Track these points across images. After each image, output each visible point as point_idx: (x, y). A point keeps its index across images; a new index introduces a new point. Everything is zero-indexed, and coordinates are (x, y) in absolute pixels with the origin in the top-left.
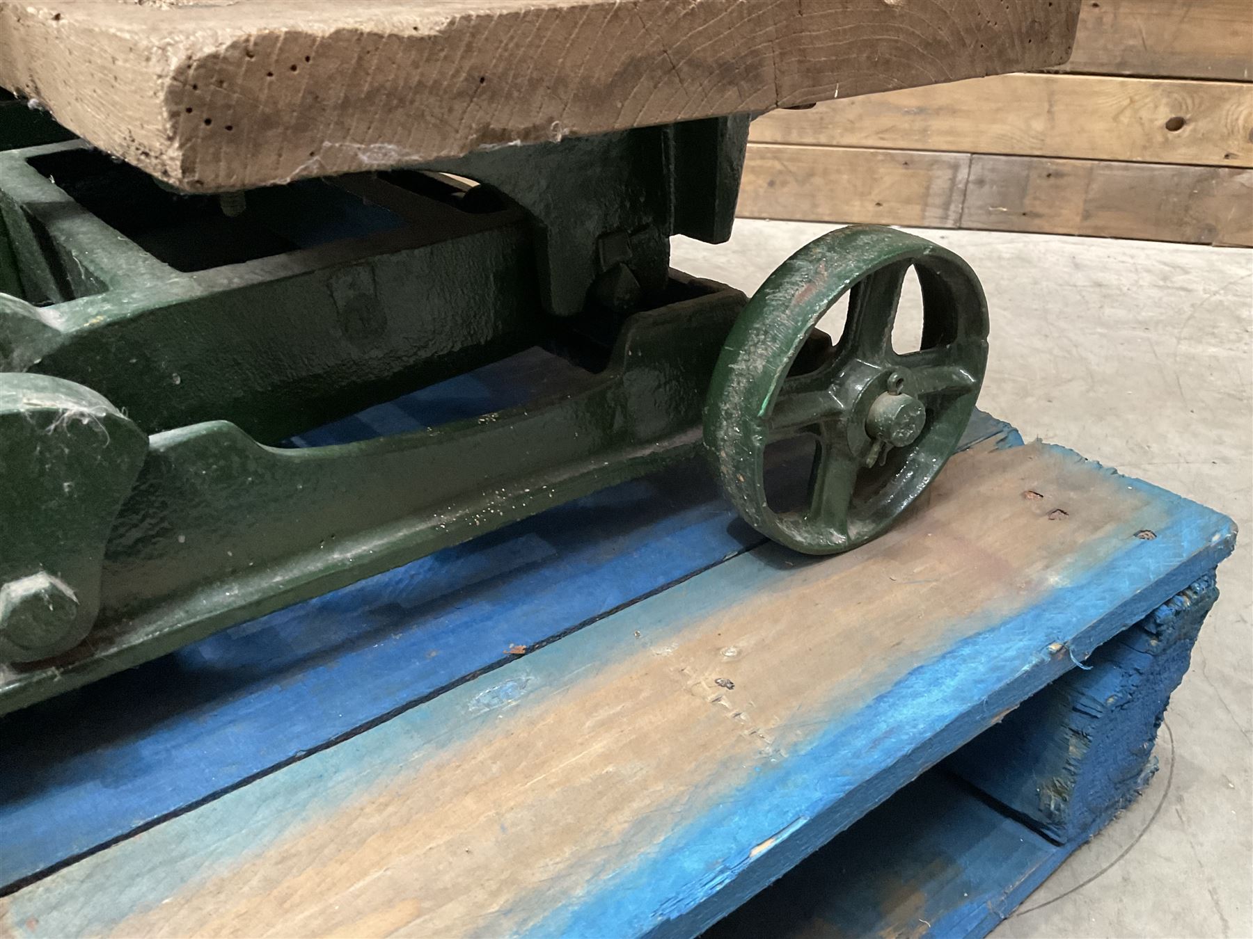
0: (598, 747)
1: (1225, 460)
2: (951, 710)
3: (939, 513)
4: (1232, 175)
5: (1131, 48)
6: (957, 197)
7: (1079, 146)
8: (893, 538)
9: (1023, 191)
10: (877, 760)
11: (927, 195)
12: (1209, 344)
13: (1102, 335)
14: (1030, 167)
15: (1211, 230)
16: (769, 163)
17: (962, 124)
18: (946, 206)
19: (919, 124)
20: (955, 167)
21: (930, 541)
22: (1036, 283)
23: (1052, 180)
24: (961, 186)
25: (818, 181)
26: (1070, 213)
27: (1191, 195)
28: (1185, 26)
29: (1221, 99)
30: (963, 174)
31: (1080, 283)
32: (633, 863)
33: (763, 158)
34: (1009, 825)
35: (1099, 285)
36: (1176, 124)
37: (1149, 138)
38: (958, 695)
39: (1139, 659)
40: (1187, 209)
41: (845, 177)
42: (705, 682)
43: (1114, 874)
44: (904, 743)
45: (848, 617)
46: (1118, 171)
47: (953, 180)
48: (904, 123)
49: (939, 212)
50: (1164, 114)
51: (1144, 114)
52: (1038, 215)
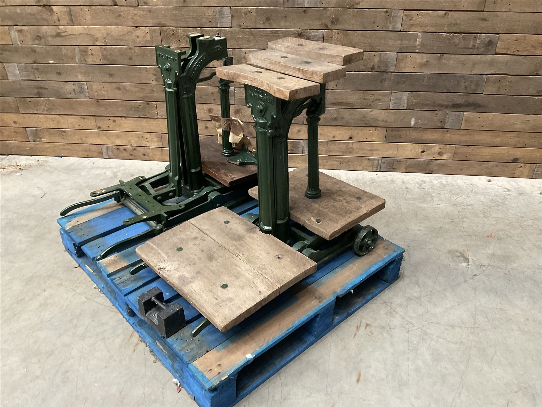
0: (348, 273)
1: (421, 230)
2: (375, 269)
3: (374, 250)
4: (435, 161)
5: (413, 138)
6: (379, 166)
7: (404, 156)
8: (370, 253)
9: (393, 165)
10: (370, 273)
11: (373, 165)
12: (425, 204)
13: (405, 202)
14: (394, 160)
15: (432, 171)
16: (340, 160)
17: (379, 152)
18: (377, 167)
19: (371, 152)
20: (379, 160)
21: (374, 253)
22: (394, 188)
23: (398, 162)
24: (380, 163)
25: (350, 163)
26: (403, 168)
27: (427, 165)
28: (423, 135)
29: (432, 147)
30: (380, 161)
31: (403, 188)
32: (353, 280)
33: (339, 159)
34: (383, 281)
35: (407, 188)
36: (423, 152)
37: (418, 154)
38: (376, 268)
39: (395, 263)
40: (427, 167)
41: (356, 162)
42: (355, 268)
43: (395, 286)
44: (372, 272)
45: (366, 261)
46: (412, 160)
47: (378, 162)
48: (368, 152)
49: (376, 168)
50: (421, 150)
51: (417, 150)
52: (396, 169)
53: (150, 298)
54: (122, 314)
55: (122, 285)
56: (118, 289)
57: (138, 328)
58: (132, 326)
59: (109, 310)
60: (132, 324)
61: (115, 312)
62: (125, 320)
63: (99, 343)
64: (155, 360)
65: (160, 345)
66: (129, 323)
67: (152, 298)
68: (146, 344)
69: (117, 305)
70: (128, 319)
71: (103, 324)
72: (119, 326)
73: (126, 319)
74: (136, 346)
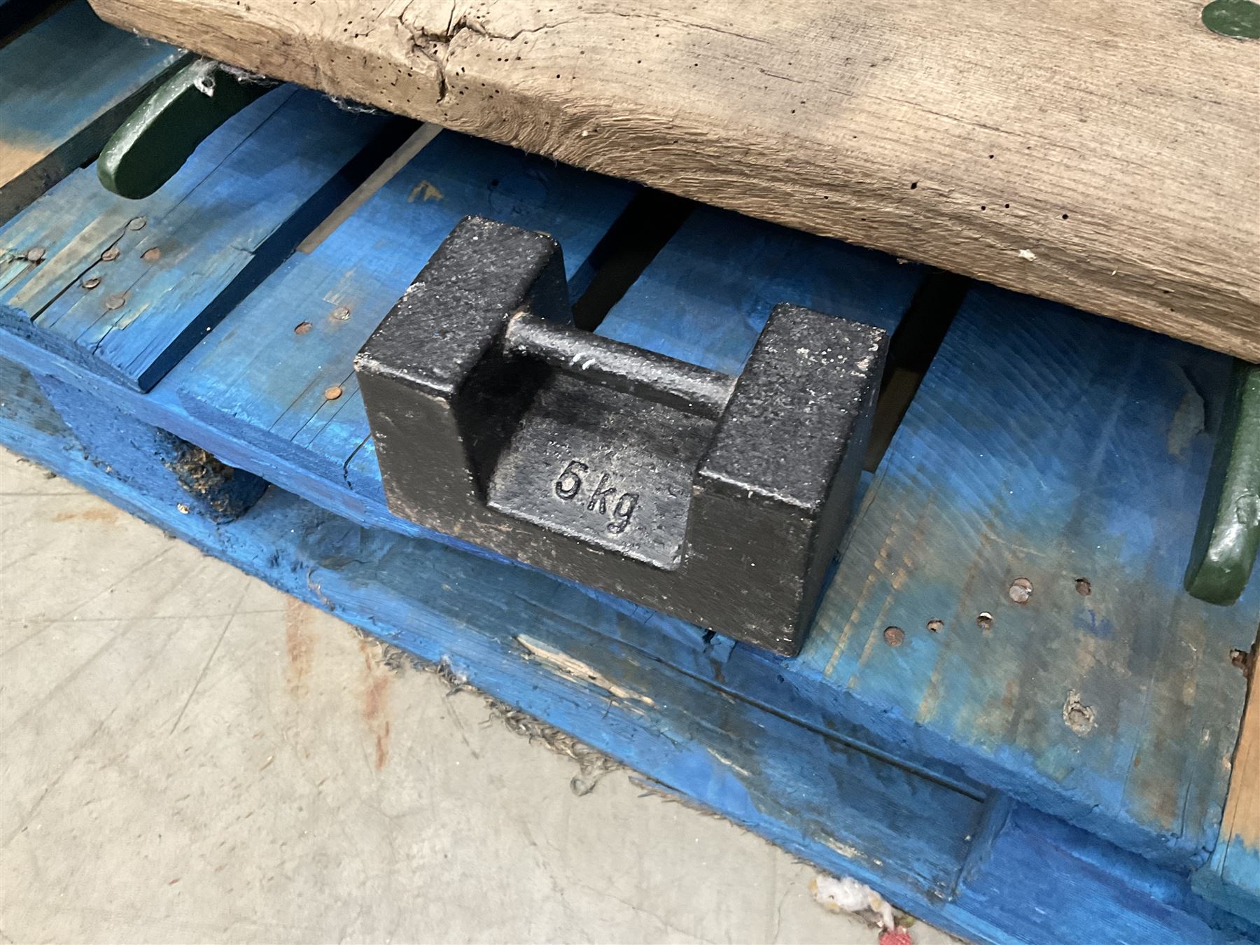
53: (484, 330)
54: (151, 520)
55: (76, 307)
56: (58, 350)
57: (325, 580)
58: (265, 578)
59: (38, 514)
60: (260, 563)
61: (88, 515)
62: (191, 553)
63: (75, 777)
64: (575, 770)
65: (560, 658)
66: (235, 563)
67: (503, 327)
68: (445, 672)
69: (82, 466)
70: (210, 542)
71: (41, 623)
72: (166, 609)
73: (192, 542)
74: (371, 713)
